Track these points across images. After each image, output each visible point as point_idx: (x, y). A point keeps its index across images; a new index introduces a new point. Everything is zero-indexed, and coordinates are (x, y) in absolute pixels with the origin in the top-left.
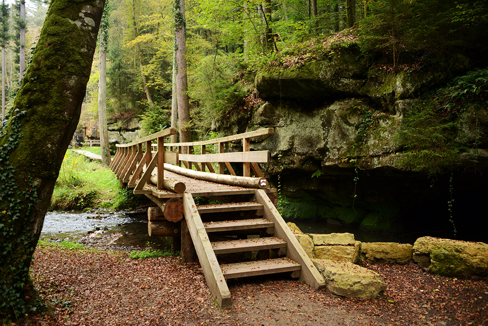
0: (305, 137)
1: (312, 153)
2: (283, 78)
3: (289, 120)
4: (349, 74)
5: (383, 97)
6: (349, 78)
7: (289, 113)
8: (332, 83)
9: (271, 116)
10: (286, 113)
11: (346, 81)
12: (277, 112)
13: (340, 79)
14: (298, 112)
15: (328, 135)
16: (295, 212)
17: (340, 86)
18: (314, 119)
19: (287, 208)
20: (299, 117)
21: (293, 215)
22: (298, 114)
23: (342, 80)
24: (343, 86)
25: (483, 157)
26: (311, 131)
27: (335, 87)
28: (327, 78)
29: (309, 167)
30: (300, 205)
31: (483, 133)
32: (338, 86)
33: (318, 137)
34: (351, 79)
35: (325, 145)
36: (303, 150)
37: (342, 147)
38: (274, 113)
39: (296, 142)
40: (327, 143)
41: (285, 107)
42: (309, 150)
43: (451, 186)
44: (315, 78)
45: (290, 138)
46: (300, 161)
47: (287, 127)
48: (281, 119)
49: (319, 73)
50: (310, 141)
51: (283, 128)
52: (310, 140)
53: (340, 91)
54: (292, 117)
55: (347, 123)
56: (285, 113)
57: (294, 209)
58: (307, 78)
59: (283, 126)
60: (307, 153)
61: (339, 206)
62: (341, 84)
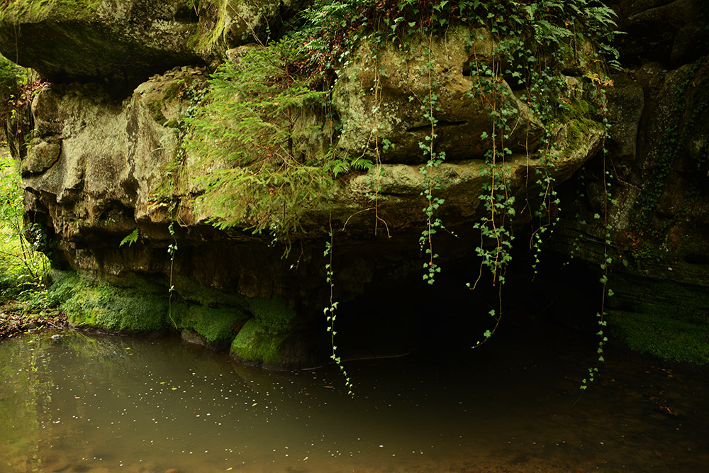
0: (101, 158)
1: (114, 193)
2: (26, 21)
3: (79, 123)
4: (169, 9)
5: (215, 50)
6: (172, 20)
7: (80, 108)
8: (133, 31)
9: (52, 116)
10: (76, 107)
11: (164, 26)
12: (60, 107)
13: (152, 22)
14: (96, 104)
15: (135, 151)
16: (121, 317)
17: (151, 39)
18: (118, 117)
19: (109, 308)
20: (97, 115)
21: (118, 323)
22: (96, 109)
23: (156, 24)
24: (159, 37)
25: (405, 188)
26: (113, 143)
27: (140, 40)
28: (117, 17)
29: (116, 223)
30: (131, 303)
31: (399, 120)
32: (147, 37)
33: (121, 156)
34: (177, 20)
35: (131, 174)
36: (97, 187)
37: (153, 176)
38: (56, 109)
39: (89, 171)
40: (133, 169)
41: (75, 95)
42: (108, 185)
43: (327, 266)
44: (88, 18)
45: (78, 161)
46: (96, 209)
47: (75, 137)
48: (66, 121)
49: (97, 7)
50: (109, 167)
51: (69, 140)
52: (109, 163)
53: (153, 50)
54: (85, 116)
55: (160, 119)
56: (73, 107)
57: (119, 311)
58: (71, 18)
59: (70, 137)
60: (105, 192)
61: (198, 304)
62: (153, 34)
